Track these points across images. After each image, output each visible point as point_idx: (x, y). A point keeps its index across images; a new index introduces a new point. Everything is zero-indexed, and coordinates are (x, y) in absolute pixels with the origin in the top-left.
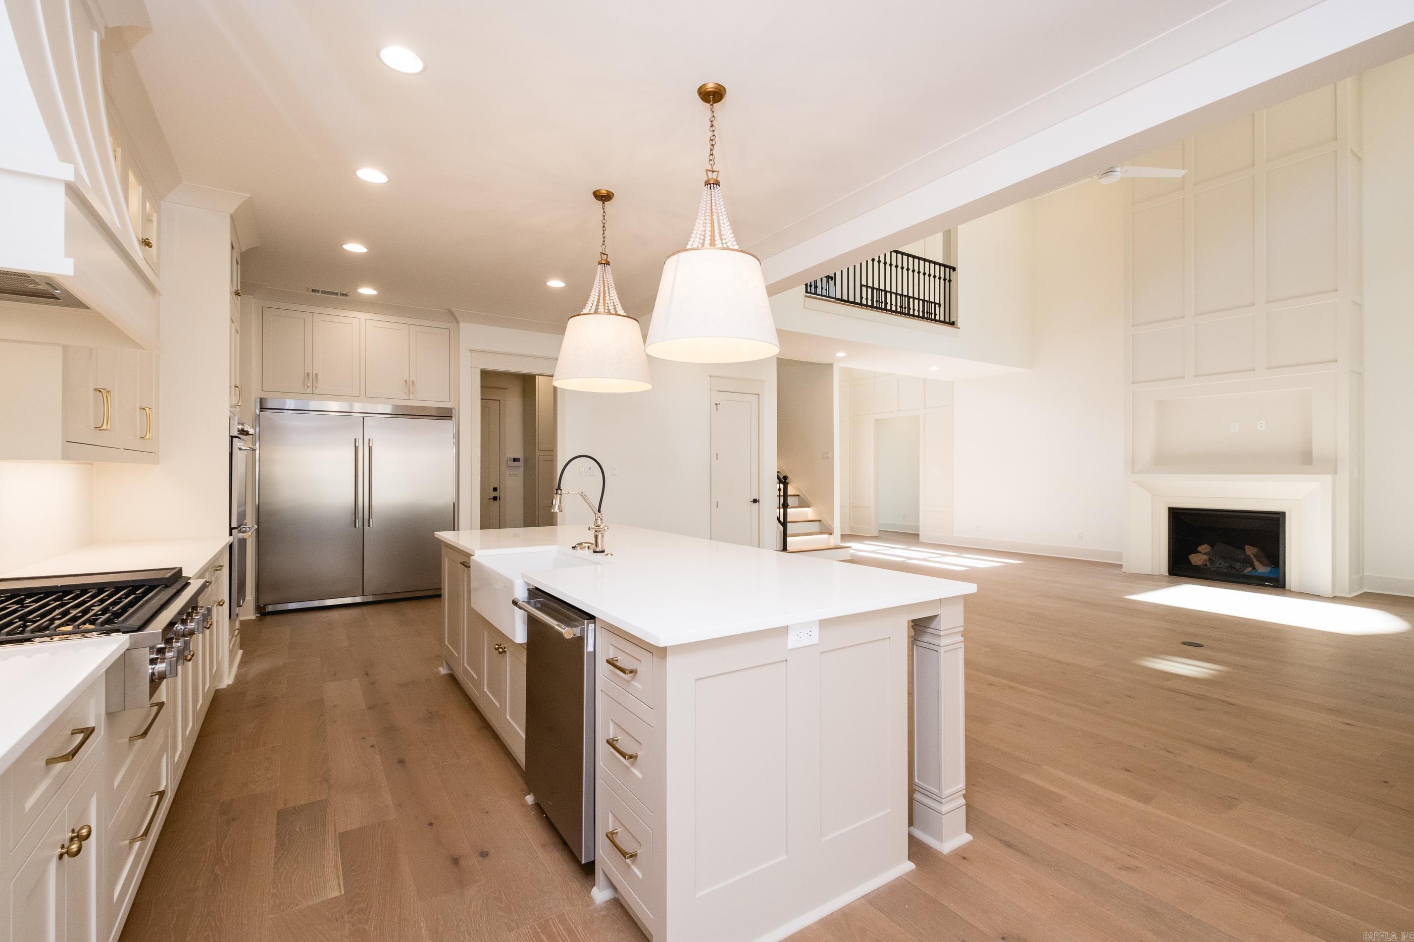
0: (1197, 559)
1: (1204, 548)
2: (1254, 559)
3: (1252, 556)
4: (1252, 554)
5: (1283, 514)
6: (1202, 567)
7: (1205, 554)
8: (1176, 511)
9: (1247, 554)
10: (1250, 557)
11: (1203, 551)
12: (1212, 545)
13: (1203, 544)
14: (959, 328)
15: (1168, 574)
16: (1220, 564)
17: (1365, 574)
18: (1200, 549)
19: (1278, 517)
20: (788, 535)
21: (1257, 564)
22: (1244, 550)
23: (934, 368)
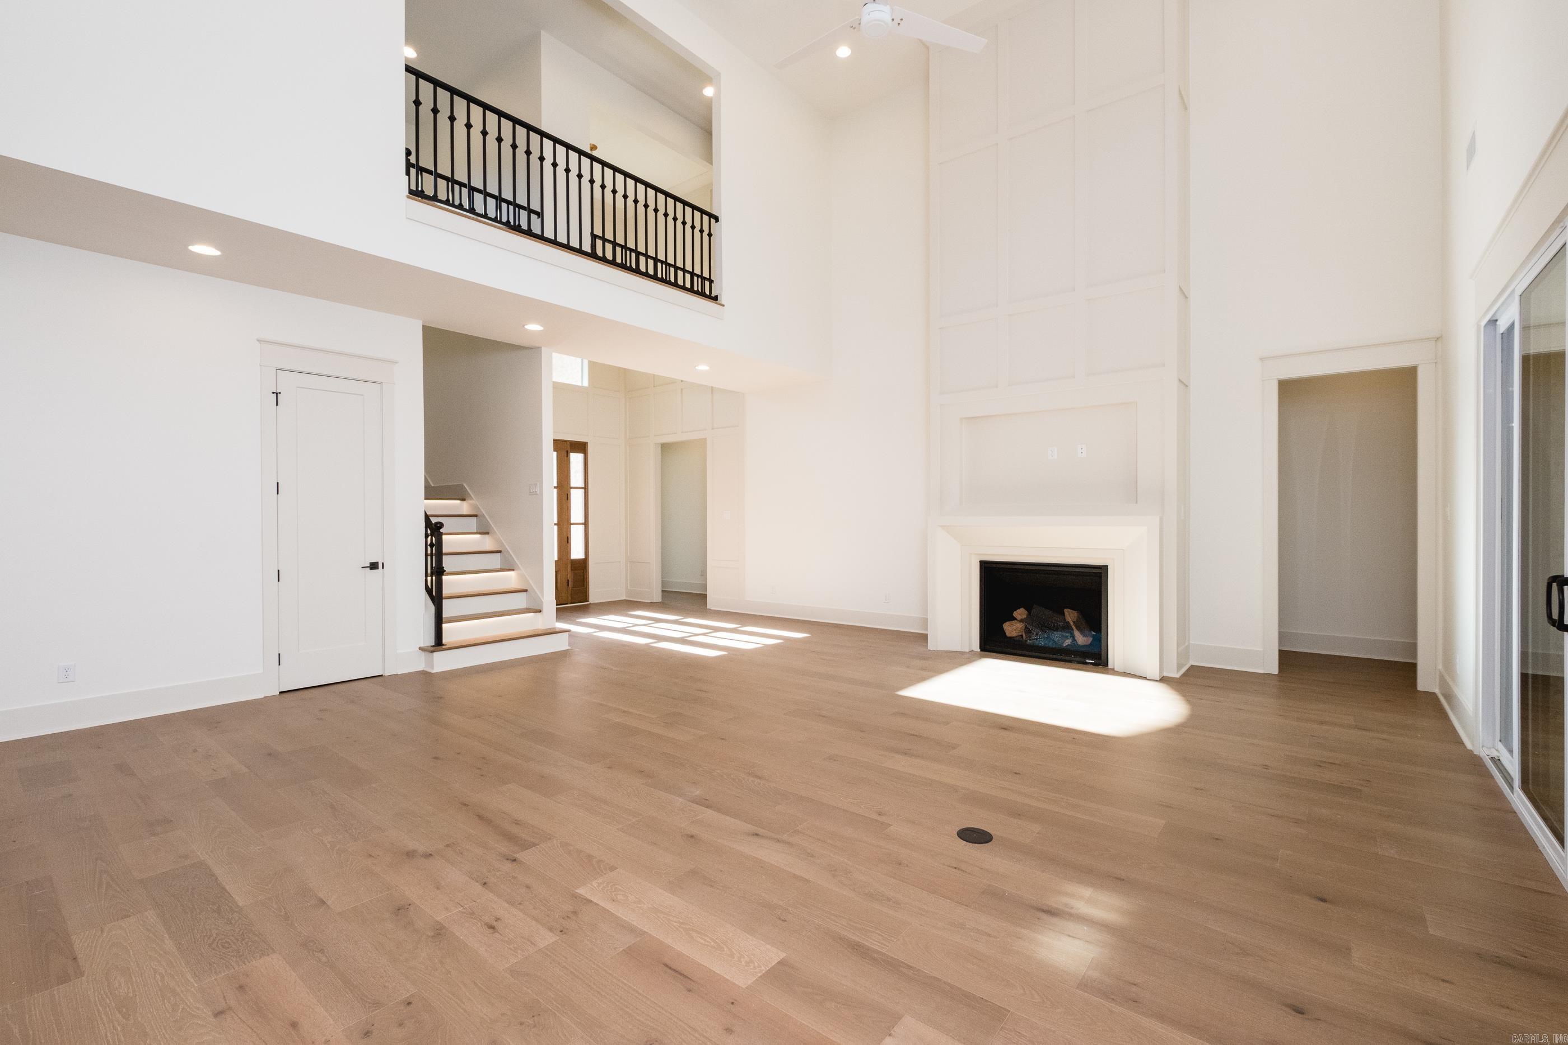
0: (1012, 629)
1: (1020, 613)
2: (1074, 627)
3: (1072, 623)
4: (1072, 620)
5: (1105, 568)
6: (1017, 639)
7: (1021, 621)
8: (987, 565)
9: (1067, 621)
10: (1070, 624)
11: (1019, 617)
12: (1029, 609)
13: (1019, 608)
14: (724, 306)
15: (979, 650)
16: (1037, 634)
17: (1191, 642)
18: (1016, 614)
19: (1101, 573)
20: (443, 620)
21: (1077, 633)
22: (1064, 614)
23: (703, 367)
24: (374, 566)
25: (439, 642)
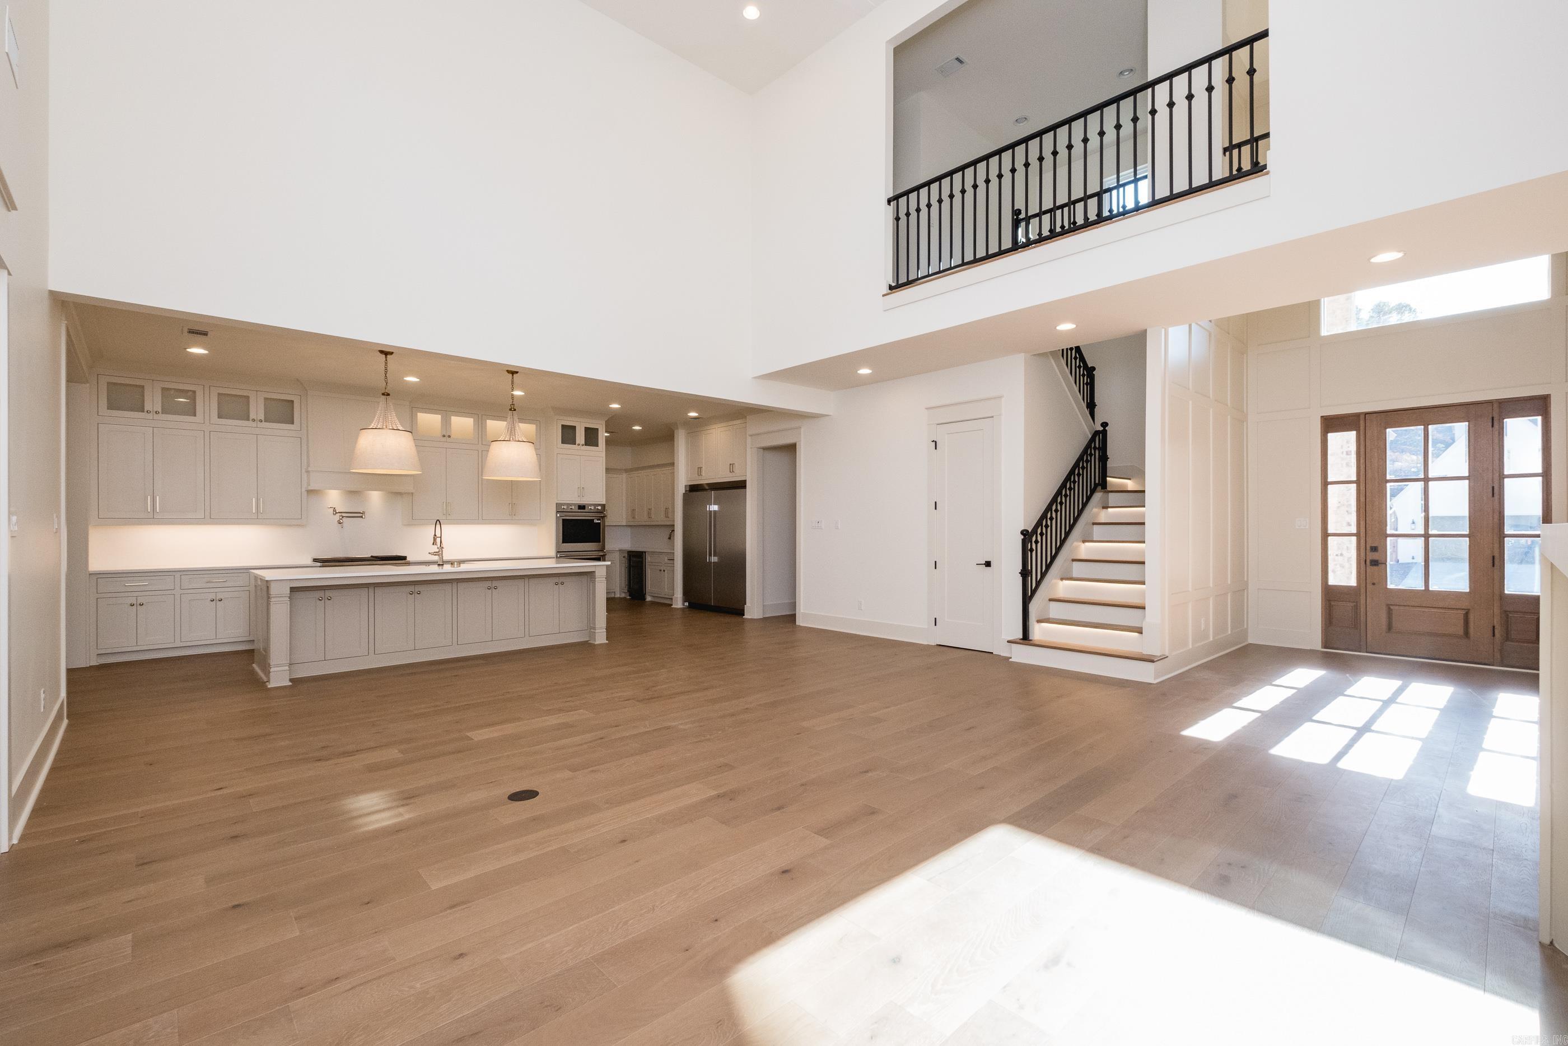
24: (988, 564)
25: (1026, 637)
